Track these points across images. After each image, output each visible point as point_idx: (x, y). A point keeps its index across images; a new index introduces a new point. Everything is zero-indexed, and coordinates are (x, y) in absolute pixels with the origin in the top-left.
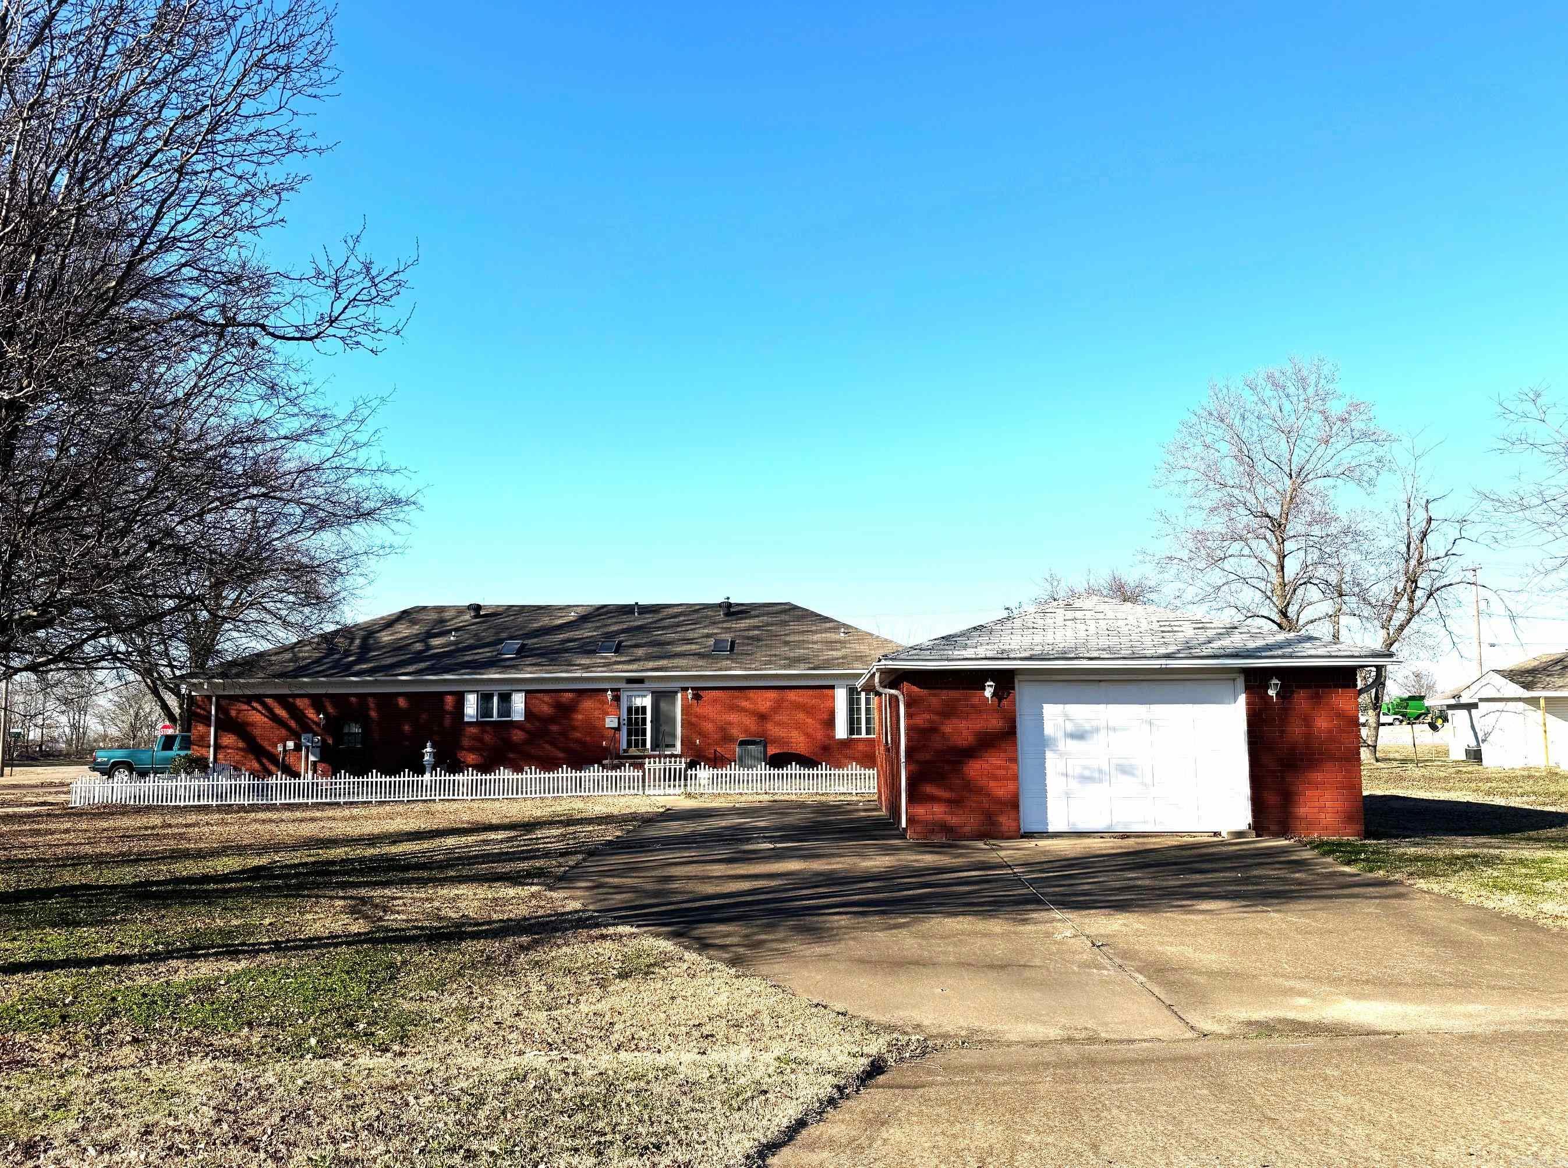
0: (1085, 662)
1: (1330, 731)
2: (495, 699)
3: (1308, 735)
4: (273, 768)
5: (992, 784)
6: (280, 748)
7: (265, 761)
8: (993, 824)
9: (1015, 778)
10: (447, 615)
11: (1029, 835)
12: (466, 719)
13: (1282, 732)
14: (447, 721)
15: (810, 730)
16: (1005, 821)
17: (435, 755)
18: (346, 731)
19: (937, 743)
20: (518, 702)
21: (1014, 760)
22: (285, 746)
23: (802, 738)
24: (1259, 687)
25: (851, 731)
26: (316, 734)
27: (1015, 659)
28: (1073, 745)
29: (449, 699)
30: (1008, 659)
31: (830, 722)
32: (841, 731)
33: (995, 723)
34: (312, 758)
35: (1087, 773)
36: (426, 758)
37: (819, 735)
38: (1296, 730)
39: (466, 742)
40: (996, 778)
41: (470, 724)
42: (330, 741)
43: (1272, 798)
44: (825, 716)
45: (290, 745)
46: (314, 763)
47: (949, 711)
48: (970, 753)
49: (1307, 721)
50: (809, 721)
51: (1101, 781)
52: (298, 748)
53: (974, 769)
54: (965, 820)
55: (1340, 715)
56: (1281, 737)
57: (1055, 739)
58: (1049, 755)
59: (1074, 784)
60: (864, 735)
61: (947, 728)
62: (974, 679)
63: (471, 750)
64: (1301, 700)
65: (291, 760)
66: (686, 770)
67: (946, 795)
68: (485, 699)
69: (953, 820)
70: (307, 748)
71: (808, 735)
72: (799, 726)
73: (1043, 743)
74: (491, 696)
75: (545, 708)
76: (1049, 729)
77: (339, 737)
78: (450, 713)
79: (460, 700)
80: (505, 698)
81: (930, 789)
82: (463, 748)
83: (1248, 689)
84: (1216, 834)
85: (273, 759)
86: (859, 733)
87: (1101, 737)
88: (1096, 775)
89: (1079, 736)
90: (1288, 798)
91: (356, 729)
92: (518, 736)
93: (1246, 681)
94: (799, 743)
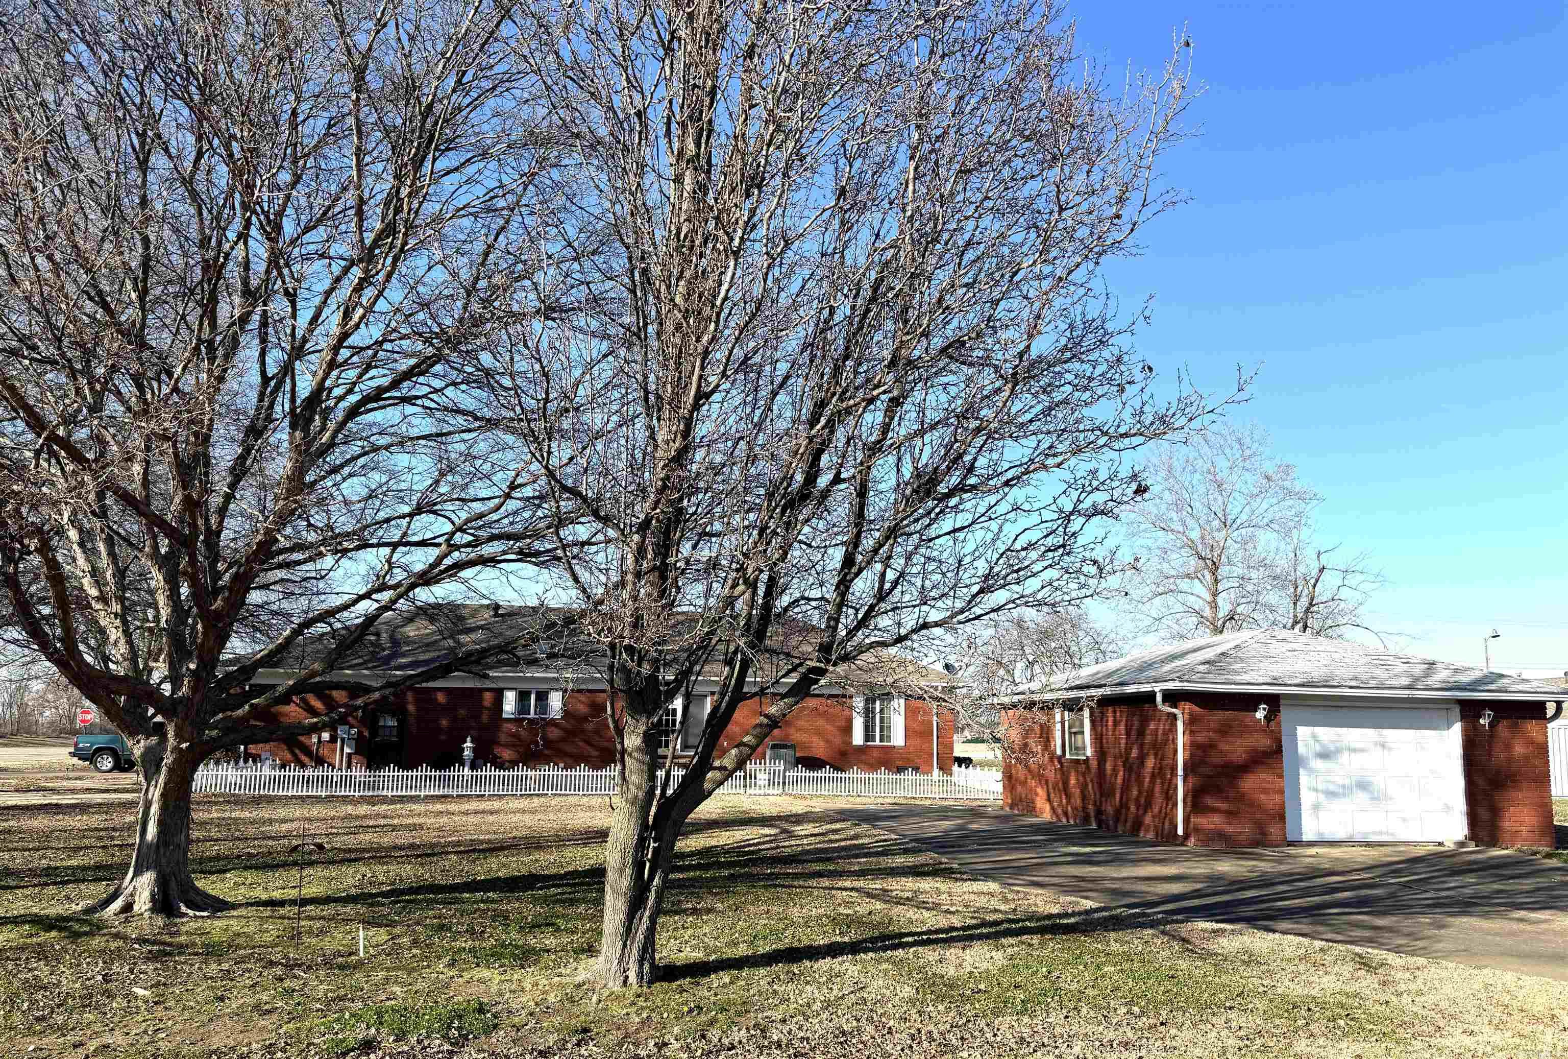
0: (1347, 690)
1: (1526, 757)
2: (533, 697)
3: (1510, 759)
4: (305, 759)
5: (1262, 797)
6: (315, 739)
7: (297, 751)
8: (1264, 834)
9: (1281, 792)
10: (465, 612)
11: (1291, 844)
12: (504, 716)
13: (1490, 755)
14: (485, 718)
15: (830, 737)
16: (1274, 831)
17: (474, 750)
18: (381, 723)
19: (1215, 759)
20: (556, 701)
21: (1281, 776)
22: (319, 738)
23: (822, 743)
24: (1474, 717)
25: (866, 740)
26: (352, 727)
27: (1290, 685)
28: (1318, 764)
29: (488, 696)
30: (1285, 685)
31: (848, 729)
32: (858, 739)
33: (1265, 742)
34: (347, 750)
35: (1332, 788)
36: (466, 753)
37: (838, 741)
38: (1499, 755)
39: (503, 738)
40: (1265, 791)
41: (508, 720)
42: (366, 734)
43: (1484, 814)
44: (843, 723)
45: (326, 736)
46: (349, 755)
47: (1225, 730)
48: (1245, 768)
49: (1508, 746)
50: (829, 727)
51: (1344, 795)
52: (333, 740)
53: (1249, 783)
54: (1242, 830)
55: (1531, 742)
56: (1490, 760)
57: (1307, 758)
58: (1302, 771)
59: (1322, 797)
60: (877, 742)
61: (1224, 747)
62: (1249, 701)
63: (507, 746)
64: (1503, 729)
65: (324, 752)
66: (785, 771)
67: (1224, 806)
68: (523, 696)
69: (1230, 829)
70: (343, 740)
71: (827, 741)
72: (819, 732)
73: (1299, 762)
74: (529, 693)
75: (582, 709)
76: (1301, 749)
77: (374, 730)
78: (489, 709)
79: (499, 695)
80: (542, 697)
81: (1209, 801)
82: (498, 744)
83: (1463, 718)
84: (1440, 844)
85: (307, 751)
86: (874, 740)
87: (1344, 758)
88: (1341, 791)
89: (1325, 755)
90: (1496, 812)
91: (392, 722)
92: (554, 733)
93: (1461, 711)
94: (819, 749)
